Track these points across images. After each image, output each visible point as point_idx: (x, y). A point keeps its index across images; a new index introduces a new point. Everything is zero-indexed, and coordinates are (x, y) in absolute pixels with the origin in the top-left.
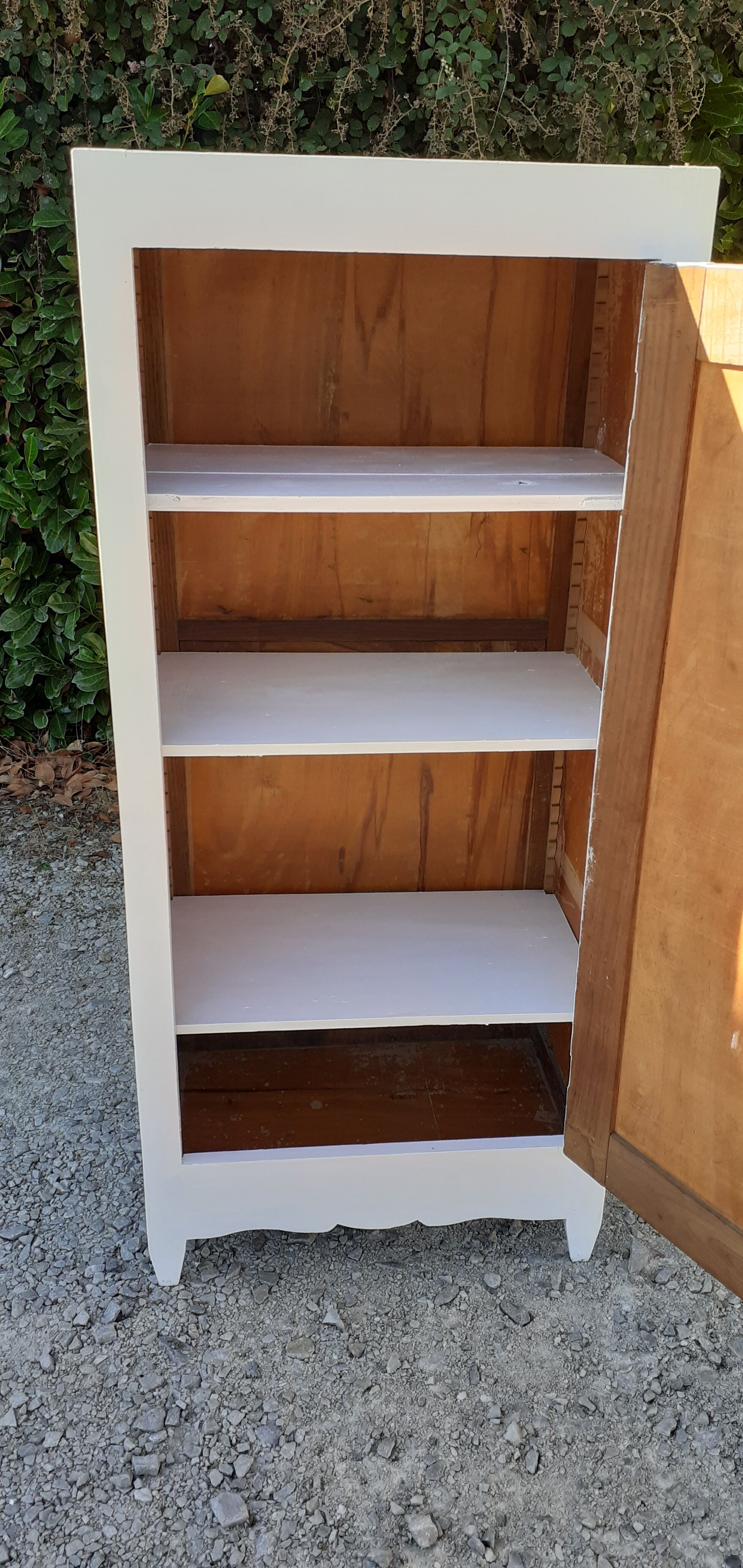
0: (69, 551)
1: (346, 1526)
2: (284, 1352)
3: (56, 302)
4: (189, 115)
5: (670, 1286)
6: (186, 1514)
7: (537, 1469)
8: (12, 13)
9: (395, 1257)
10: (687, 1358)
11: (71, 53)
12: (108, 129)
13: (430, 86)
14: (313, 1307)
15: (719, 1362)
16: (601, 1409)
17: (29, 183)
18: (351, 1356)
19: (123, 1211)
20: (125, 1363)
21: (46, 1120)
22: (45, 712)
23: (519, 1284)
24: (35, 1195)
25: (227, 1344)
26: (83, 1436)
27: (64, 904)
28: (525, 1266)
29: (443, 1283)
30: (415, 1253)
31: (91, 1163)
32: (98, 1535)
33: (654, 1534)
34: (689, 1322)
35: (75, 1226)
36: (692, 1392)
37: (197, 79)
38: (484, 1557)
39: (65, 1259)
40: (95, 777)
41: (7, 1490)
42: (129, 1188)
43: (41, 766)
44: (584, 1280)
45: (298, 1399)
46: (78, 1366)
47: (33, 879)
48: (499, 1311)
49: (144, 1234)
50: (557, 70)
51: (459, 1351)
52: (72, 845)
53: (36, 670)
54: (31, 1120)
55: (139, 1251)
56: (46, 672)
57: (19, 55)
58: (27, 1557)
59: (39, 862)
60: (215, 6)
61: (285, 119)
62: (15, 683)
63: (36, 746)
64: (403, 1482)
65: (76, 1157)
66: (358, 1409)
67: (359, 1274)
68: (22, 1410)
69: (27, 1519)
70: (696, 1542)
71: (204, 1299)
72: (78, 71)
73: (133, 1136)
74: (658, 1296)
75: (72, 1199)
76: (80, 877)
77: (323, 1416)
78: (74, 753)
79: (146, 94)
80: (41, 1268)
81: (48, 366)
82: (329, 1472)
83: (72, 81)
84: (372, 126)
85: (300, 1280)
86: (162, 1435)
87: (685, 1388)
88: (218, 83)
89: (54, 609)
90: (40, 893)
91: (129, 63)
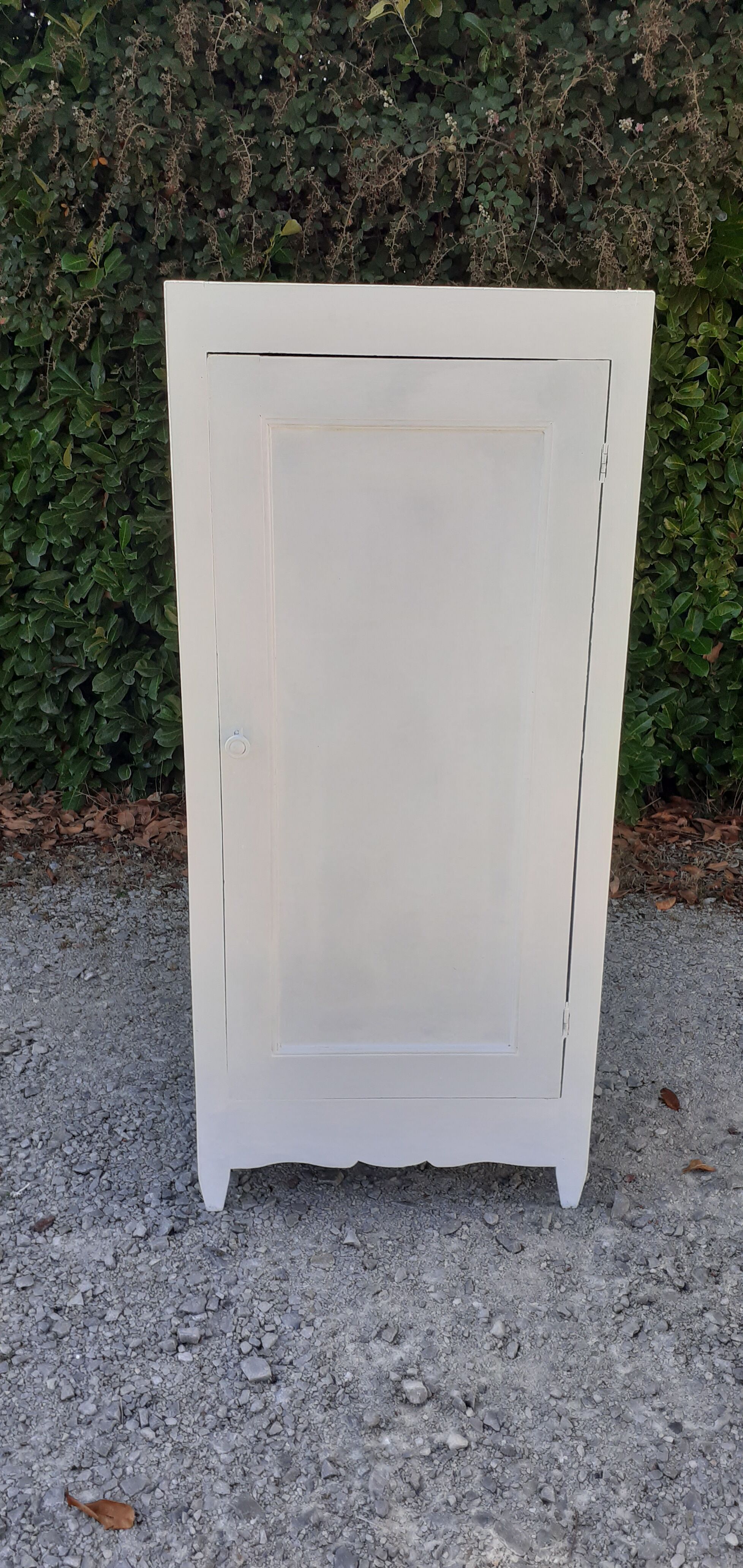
0: (155, 623)
1: (352, 1386)
2: (309, 1262)
3: (151, 408)
4: (267, 251)
5: (647, 1229)
6: (220, 1372)
7: (517, 1355)
8: (123, 173)
9: (409, 1199)
10: (654, 1282)
11: (170, 202)
12: (199, 263)
13: (471, 226)
14: (336, 1231)
15: (683, 1285)
16: (576, 1316)
17: (130, 308)
18: (365, 1268)
19: (179, 1156)
20: (175, 1265)
21: (117, 1088)
22: (129, 766)
23: (513, 1222)
24: (105, 1142)
25: (261, 1255)
26: (137, 1315)
27: (139, 925)
28: (521, 1209)
29: (448, 1219)
30: (426, 1196)
31: (153, 1120)
32: (147, 1382)
33: (611, 1404)
34: (660, 1256)
35: (137, 1165)
36: (656, 1306)
37: (275, 223)
38: (465, 1413)
39: (128, 1188)
40: (170, 823)
41: (75, 1349)
42: (184, 1139)
43: (124, 813)
44: (571, 1222)
45: (318, 1297)
46: (135, 1266)
47: (112, 905)
48: (495, 1242)
49: (196, 1173)
50: (581, 212)
51: (458, 1270)
52: (148, 877)
53: (123, 727)
54: (104, 1087)
55: (190, 1185)
56: (131, 729)
57: (126, 205)
58: (89, 1395)
59: (118, 890)
60: (291, 164)
61: (350, 255)
62: (103, 740)
63: (120, 797)
64: (402, 1359)
65: (141, 1115)
66: (368, 1307)
67: (376, 1209)
68: (89, 1294)
69: (89, 1369)
70: (646, 1412)
71: (243, 1222)
72: (175, 217)
73: (190, 1101)
74: (634, 1236)
75: (137, 1146)
76: (154, 903)
77: (338, 1310)
78: (153, 803)
79: (232, 235)
80: (107, 1195)
81: (142, 462)
82: (341, 1349)
83: (170, 225)
84: (423, 259)
85: (327, 1211)
86: (203, 1316)
87: (650, 1303)
88: (293, 226)
89: (141, 673)
90: (118, 915)
91: (219, 210)
